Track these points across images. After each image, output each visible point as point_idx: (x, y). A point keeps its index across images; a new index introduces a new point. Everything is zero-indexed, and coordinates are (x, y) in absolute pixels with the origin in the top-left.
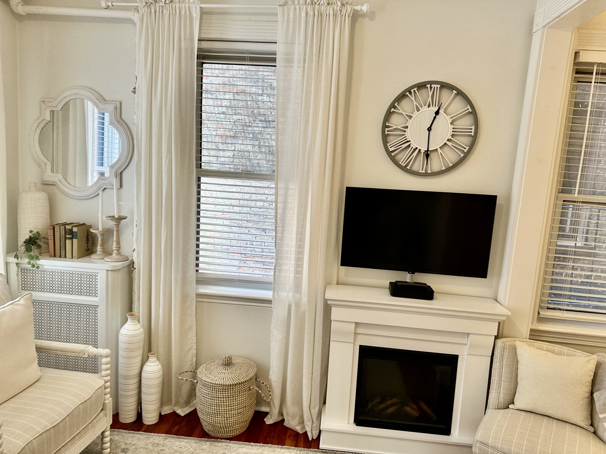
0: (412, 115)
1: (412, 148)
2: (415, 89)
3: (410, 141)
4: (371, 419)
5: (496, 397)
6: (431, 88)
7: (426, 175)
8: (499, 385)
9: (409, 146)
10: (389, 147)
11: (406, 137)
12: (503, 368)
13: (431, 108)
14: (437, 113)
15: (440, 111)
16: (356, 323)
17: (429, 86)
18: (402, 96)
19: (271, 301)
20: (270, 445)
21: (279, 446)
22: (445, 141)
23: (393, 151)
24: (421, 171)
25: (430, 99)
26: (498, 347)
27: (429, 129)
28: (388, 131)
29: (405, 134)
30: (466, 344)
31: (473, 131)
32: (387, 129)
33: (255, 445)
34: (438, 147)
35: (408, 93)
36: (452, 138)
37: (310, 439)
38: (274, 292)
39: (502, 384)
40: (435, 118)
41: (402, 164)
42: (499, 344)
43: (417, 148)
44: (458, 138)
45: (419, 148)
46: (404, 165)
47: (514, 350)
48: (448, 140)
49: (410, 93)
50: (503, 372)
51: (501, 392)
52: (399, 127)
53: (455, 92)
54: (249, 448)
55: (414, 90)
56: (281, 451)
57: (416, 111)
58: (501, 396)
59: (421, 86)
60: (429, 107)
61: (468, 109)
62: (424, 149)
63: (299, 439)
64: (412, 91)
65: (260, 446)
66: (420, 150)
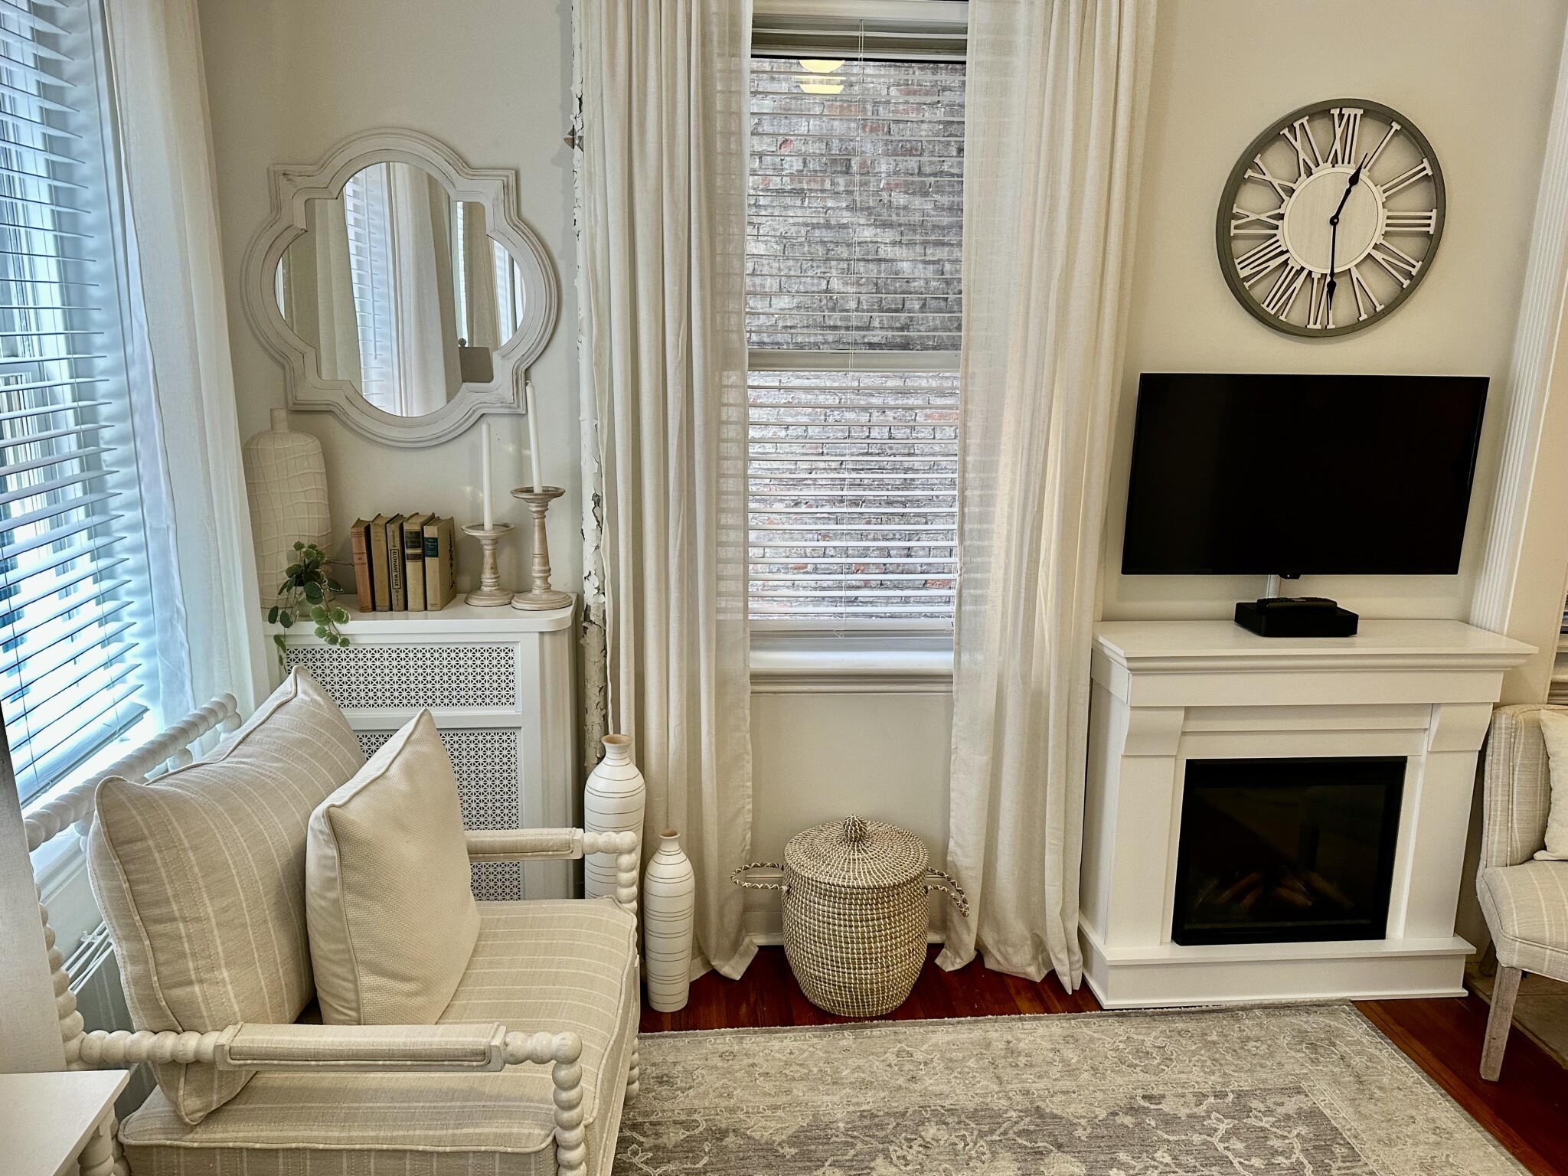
0: (1294, 186)
1: (1292, 268)
2: (1304, 120)
3: (1287, 251)
4: (1208, 926)
5: (1505, 840)
6: (1341, 116)
7: (1325, 334)
8: (1508, 811)
9: (1286, 263)
10: (1239, 267)
11: (1278, 241)
12: (1516, 773)
13: (1339, 168)
14: (1354, 180)
15: (1361, 176)
16: (1187, 709)
17: (1336, 112)
18: (1270, 137)
19: (951, 676)
20: (990, 1016)
21: (1013, 1016)
22: (1369, 250)
23: (1247, 278)
24: (1311, 326)
25: (1337, 146)
26: (1501, 728)
27: (1334, 221)
28: (1236, 227)
29: (1275, 235)
30: (1425, 730)
31: (1432, 222)
32: (1234, 223)
33: (959, 1023)
34: (1351, 265)
35: (1286, 131)
36: (1383, 242)
37: (1070, 993)
38: (958, 655)
39: (1515, 808)
40: (1348, 191)
41: (1269, 309)
42: (1503, 721)
43: (1303, 269)
44: (1396, 240)
45: (1308, 267)
46: (1273, 312)
47: (1538, 731)
48: (1376, 247)
49: (1292, 129)
50: (1516, 782)
51: (1515, 826)
52: (1263, 217)
53: (1396, 126)
54: (950, 1030)
55: (1300, 122)
56: (1025, 1027)
57: (1303, 175)
58: (1517, 836)
59: (1320, 111)
60: (1333, 166)
61: (1424, 169)
62: (1320, 269)
63: (1044, 995)
64: (1297, 125)
65: (969, 1022)
66: (1310, 273)
